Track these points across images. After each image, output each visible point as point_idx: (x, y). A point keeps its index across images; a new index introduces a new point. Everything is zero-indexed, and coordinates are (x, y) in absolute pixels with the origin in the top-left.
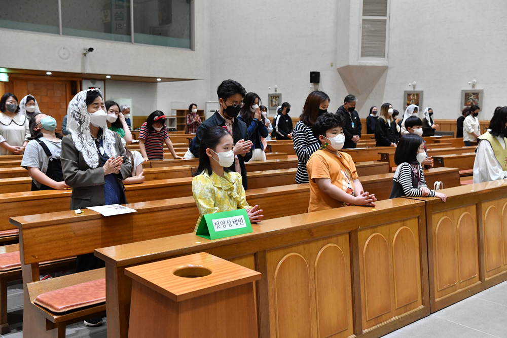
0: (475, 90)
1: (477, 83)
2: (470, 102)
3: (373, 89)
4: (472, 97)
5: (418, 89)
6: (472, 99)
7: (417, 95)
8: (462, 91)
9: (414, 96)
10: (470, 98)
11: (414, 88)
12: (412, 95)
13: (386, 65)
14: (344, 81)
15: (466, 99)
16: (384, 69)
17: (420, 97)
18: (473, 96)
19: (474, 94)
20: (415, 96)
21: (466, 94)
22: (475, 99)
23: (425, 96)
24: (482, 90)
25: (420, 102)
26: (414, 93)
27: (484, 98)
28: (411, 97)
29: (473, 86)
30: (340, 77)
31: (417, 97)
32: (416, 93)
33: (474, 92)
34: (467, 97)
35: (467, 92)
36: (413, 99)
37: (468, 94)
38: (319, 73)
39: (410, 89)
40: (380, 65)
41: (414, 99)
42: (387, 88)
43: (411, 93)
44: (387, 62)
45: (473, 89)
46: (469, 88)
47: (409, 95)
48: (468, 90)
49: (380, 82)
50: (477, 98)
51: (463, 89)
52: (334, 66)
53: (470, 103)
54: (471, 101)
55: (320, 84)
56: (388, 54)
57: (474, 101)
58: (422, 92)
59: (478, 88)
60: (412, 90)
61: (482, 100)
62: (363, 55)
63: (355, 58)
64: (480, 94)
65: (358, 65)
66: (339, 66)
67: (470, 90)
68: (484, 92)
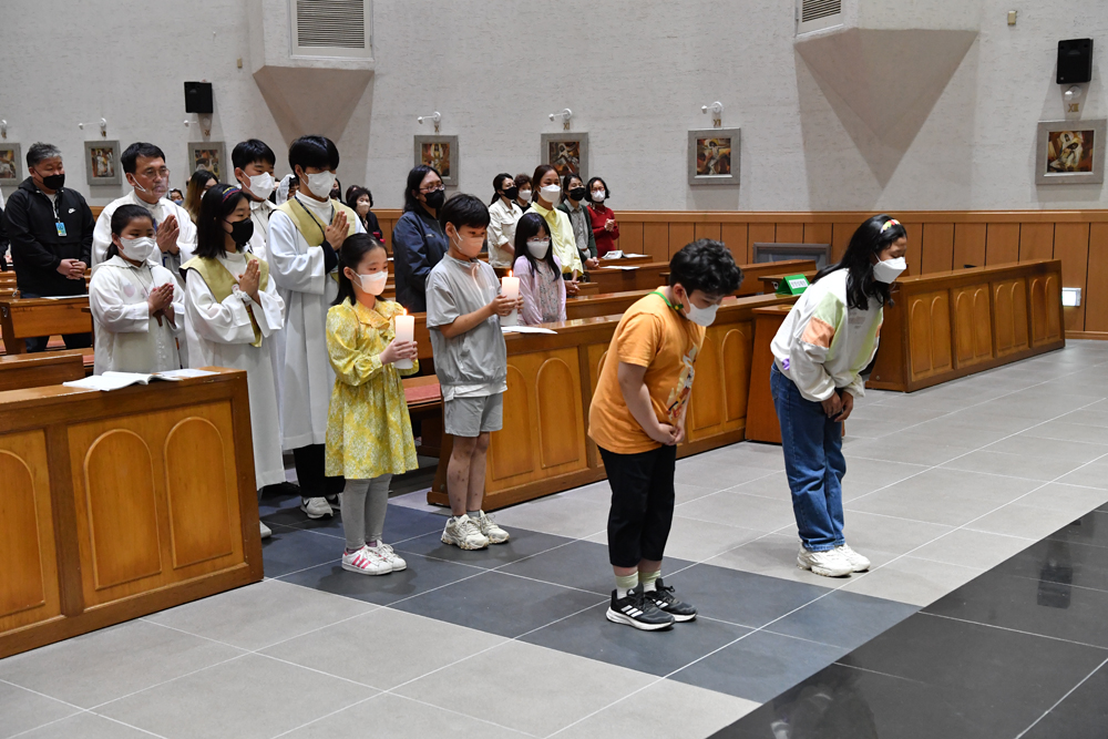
0: (571, 134)
1: (573, 117)
2: (560, 164)
3: (342, 131)
4: (565, 153)
5: (445, 132)
6: (566, 159)
7: (445, 146)
8: (543, 135)
9: (436, 150)
10: (561, 154)
11: (437, 128)
13: (368, 67)
14: (271, 109)
16: (365, 78)
17: (451, 152)
18: (567, 149)
19: (568, 144)
20: (441, 149)
21: (551, 144)
22: (572, 157)
23: (462, 148)
24: (585, 134)
25: (451, 165)
26: (435, 141)
27: (590, 154)
28: (432, 152)
29: (567, 125)
31: (444, 152)
32: (441, 141)
33: (569, 140)
35: (552, 140)
36: (436, 157)
37: (557, 144)
38: (210, 85)
39: (428, 131)
40: (354, 67)
41: (438, 157)
42: (375, 127)
43: (430, 141)
44: (372, 60)
45: (567, 132)
46: (557, 129)
47: (426, 146)
48: (554, 135)
49: (359, 111)
50: (576, 155)
51: (545, 132)
52: (244, 68)
54: (563, 159)
55: (214, 115)
56: (371, 38)
57: (570, 163)
58: (455, 138)
59: (576, 128)
60: (434, 134)
61: (587, 162)
62: (303, 41)
63: (282, 48)
64: (581, 146)
65: (292, 65)
66: (256, 67)
67: (559, 135)
68: (591, 140)
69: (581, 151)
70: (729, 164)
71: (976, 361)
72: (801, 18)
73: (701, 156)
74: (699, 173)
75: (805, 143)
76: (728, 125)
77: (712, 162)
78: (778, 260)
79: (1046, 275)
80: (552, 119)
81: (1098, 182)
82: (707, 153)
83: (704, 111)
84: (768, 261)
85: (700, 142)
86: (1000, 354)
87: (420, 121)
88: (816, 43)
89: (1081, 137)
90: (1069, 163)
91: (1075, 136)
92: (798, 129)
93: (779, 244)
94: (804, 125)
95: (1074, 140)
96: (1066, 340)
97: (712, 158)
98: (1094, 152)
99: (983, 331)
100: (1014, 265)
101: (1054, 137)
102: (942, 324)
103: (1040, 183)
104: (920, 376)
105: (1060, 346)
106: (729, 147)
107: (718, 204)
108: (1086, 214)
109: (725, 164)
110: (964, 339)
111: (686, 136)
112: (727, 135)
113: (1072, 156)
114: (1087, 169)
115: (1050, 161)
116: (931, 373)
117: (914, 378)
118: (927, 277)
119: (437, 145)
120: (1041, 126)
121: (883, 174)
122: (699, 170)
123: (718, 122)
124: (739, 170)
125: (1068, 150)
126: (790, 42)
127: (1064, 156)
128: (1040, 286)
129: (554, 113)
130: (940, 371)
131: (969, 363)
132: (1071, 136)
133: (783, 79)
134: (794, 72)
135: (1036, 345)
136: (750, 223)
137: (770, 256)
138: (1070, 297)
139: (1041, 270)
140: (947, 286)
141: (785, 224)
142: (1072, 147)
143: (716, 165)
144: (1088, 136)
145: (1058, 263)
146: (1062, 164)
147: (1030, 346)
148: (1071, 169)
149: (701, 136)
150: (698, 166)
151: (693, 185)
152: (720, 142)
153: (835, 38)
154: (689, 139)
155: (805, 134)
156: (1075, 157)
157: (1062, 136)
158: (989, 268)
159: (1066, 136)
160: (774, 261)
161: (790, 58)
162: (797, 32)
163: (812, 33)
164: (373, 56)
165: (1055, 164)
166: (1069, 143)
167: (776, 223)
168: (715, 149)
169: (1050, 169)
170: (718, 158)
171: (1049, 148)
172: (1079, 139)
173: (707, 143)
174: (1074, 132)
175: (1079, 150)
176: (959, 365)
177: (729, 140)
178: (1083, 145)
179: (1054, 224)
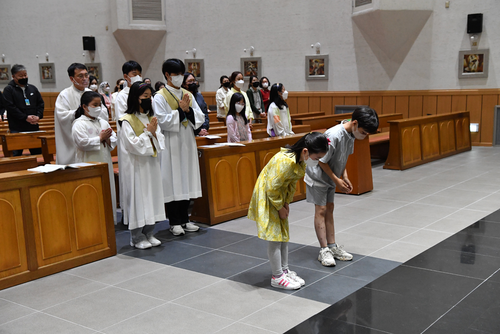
0: (253, 58)
1: (255, 50)
2: (249, 71)
4: (251, 66)
5: (198, 57)
6: (251, 69)
7: (198, 64)
8: (241, 59)
9: (194, 65)
10: (249, 67)
11: (194, 56)
12: (193, 65)
13: (164, 29)
14: (121, 48)
15: (245, 68)
16: (162, 34)
17: (201, 66)
18: (252, 64)
19: (253, 62)
20: (196, 65)
21: (245, 62)
22: (254, 68)
23: (206, 65)
24: (260, 58)
25: (201, 72)
27: (262, 67)
28: (192, 67)
29: (252, 54)
30: (116, 42)
31: (198, 66)
32: (197, 61)
33: (253, 60)
34: (246, 66)
35: (247, 60)
37: (247, 62)
38: (94, 38)
39: (190, 57)
40: (157, 29)
41: (195, 69)
43: (192, 61)
44: (165, 26)
45: (252, 57)
46: (247, 56)
47: (190, 64)
48: (246, 58)
49: (160, 49)
50: (256, 67)
51: (242, 57)
52: (109, 30)
53: (249, 73)
54: (250, 70)
55: (96, 51)
56: (165, 17)
57: (253, 71)
58: (202, 60)
59: (256, 55)
60: (192, 58)
61: (261, 70)
62: (135, 18)
63: (125, 21)
64: (258, 63)
65: (130, 28)
66: (114, 30)
67: (248, 58)
68: (263, 60)
69: (258, 66)
70: (323, 70)
71: (432, 156)
72: (354, 5)
73: (311, 67)
74: (310, 75)
75: (357, 61)
76: (323, 53)
77: (316, 70)
78: (346, 113)
79: (464, 118)
80: (245, 51)
81: (486, 77)
82: (314, 66)
83: (312, 47)
84: (341, 113)
85: (311, 61)
86: (442, 153)
87: (187, 53)
88: (361, 16)
89: (478, 57)
90: (473, 68)
91: (476, 57)
92: (354, 55)
93: (345, 106)
94: (356, 53)
95: (475, 58)
96: (472, 147)
97: (316, 68)
98: (484, 64)
99: (435, 143)
100: (450, 114)
101: (466, 57)
102: (417, 140)
103: (460, 78)
104: (407, 163)
105: (469, 149)
106: (323, 63)
107: (319, 88)
108: (480, 91)
109: (322, 71)
110: (427, 146)
111: (304, 58)
112: (322, 58)
113: (474, 65)
114: (481, 71)
115: (465, 67)
116: (412, 162)
117: (404, 164)
118: (411, 119)
119: (194, 63)
120: (460, 52)
121: (391, 74)
122: (310, 73)
123: (318, 52)
124: (328, 73)
125: (473, 63)
126: (350, 15)
127: (470, 66)
128: (461, 123)
129: (246, 48)
130: (416, 161)
131: (429, 157)
132: (474, 57)
133: (347, 32)
134: (351, 29)
135: (459, 149)
136: (333, 97)
137: (342, 111)
138: (474, 128)
139: (461, 116)
140: (419, 124)
141: (348, 97)
142: (474, 61)
143: (317, 71)
144: (481, 57)
145: (469, 112)
146: (470, 69)
147: (456, 149)
148: (474, 71)
149: (311, 58)
150: (310, 71)
151: (308, 80)
152: (319, 61)
153: (370, 15)
154: (306, 60)
155: (357, 57)
156: (475, 66)
157: (470, 57)
158: (438, 115)
159: (471, 56)
160: (344, 113)
161: (350, 23)
162: (353, 12)
163: (360, 12)
164: (166, 24)
165: (467, 69)
166: (473, 60)
167: (345, 96)
168: (317, 64)
169: (465, 71)
170: (318, 68)
171: (464, 62)
172: (477, 58)
173: (314, 61)
174: (475, 55)
175: (477, 63)
176: (425, 158)
177: (323, 60)
178: (479, 61)
179: (466, 95)
